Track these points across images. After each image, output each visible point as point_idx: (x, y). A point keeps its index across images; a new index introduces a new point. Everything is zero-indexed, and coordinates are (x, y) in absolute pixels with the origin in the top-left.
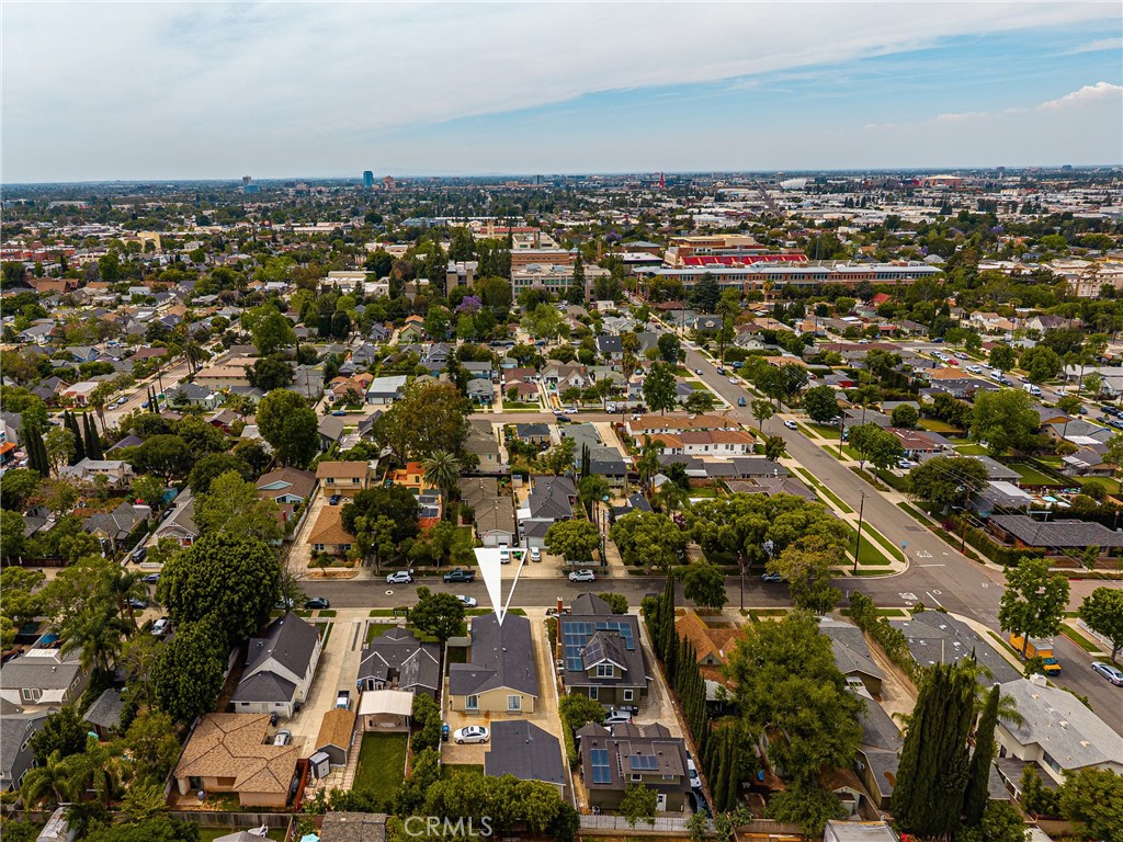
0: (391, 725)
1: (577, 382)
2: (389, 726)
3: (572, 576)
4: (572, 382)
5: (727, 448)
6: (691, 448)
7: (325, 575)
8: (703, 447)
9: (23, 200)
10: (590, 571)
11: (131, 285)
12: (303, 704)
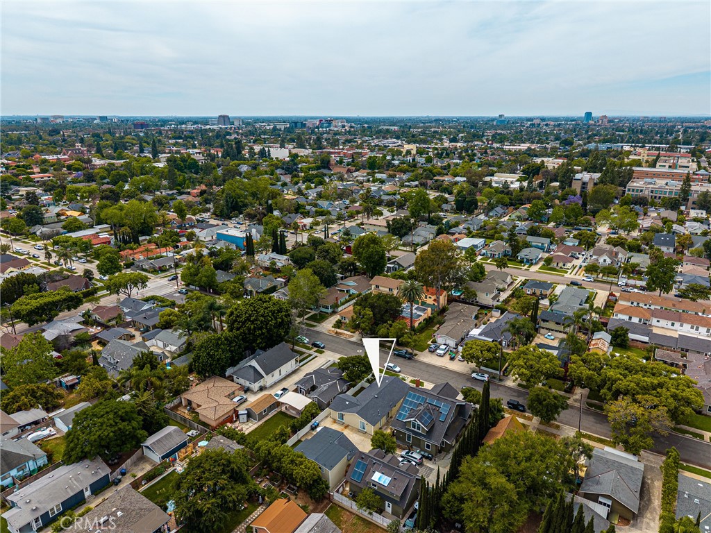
0: (294, 412)
1: (605, 261)
2: (293, 413)
3: (474, 375)
4: (601, 260)
5: (692, 327)
6: (658, 321)
7: (337, 333)
8: (670, 323)
9: (366, 125)
10: (486, 375)
11: (378, 173)
12: (266, 388)
